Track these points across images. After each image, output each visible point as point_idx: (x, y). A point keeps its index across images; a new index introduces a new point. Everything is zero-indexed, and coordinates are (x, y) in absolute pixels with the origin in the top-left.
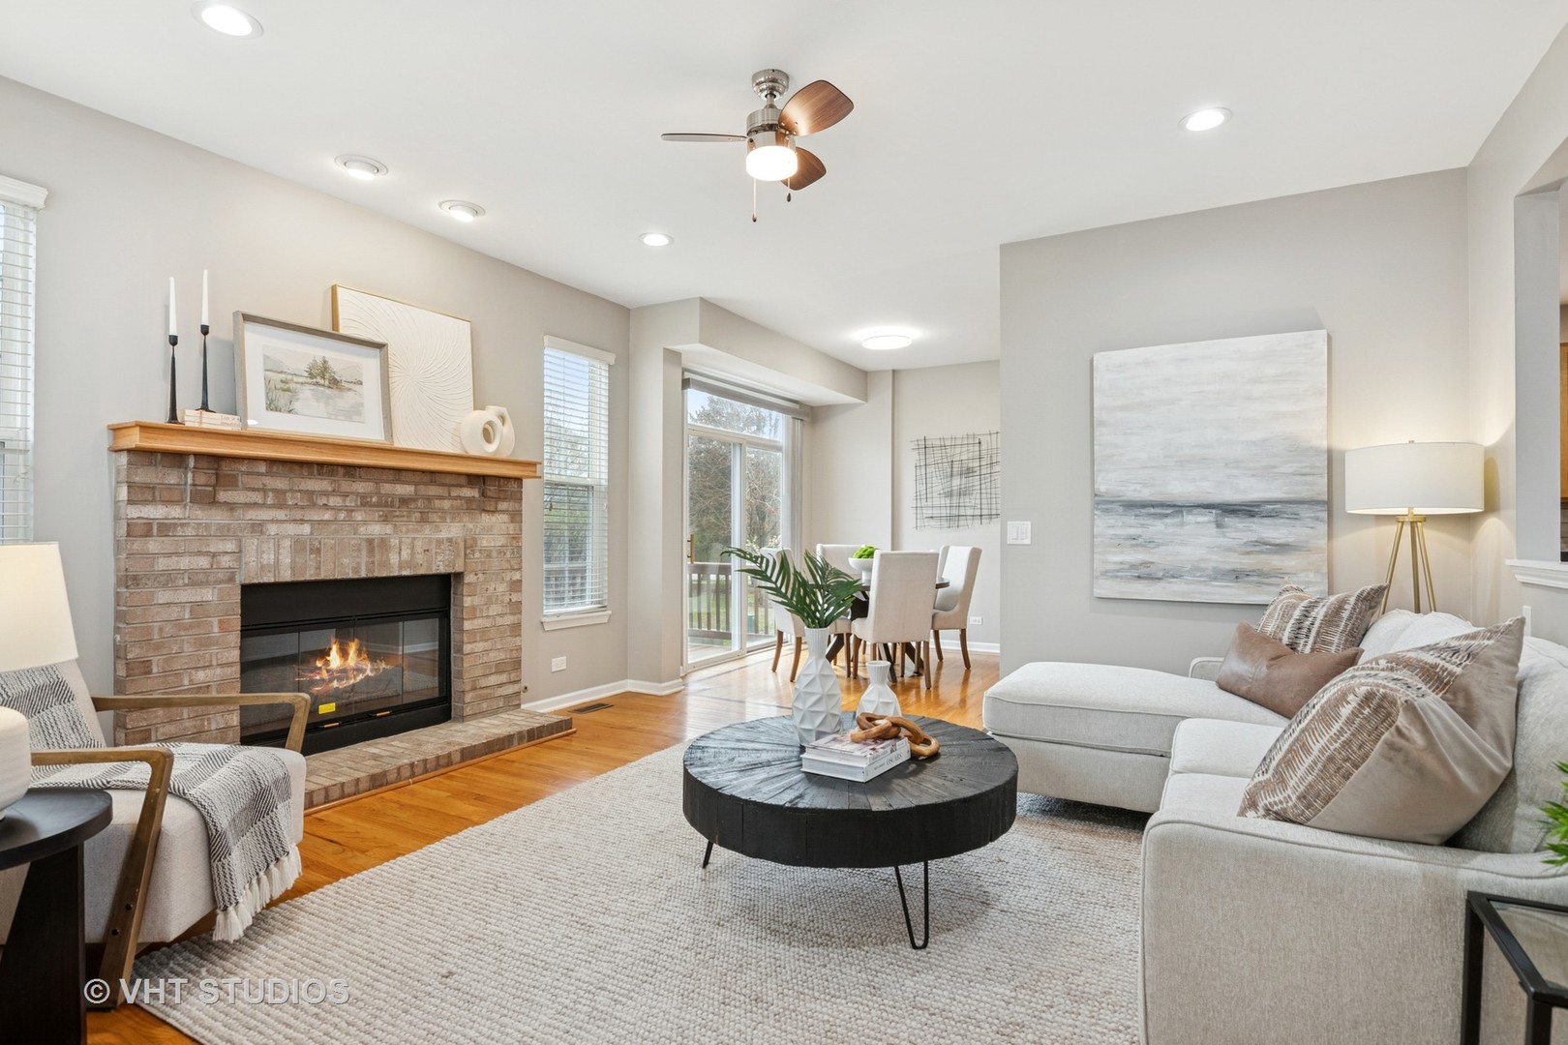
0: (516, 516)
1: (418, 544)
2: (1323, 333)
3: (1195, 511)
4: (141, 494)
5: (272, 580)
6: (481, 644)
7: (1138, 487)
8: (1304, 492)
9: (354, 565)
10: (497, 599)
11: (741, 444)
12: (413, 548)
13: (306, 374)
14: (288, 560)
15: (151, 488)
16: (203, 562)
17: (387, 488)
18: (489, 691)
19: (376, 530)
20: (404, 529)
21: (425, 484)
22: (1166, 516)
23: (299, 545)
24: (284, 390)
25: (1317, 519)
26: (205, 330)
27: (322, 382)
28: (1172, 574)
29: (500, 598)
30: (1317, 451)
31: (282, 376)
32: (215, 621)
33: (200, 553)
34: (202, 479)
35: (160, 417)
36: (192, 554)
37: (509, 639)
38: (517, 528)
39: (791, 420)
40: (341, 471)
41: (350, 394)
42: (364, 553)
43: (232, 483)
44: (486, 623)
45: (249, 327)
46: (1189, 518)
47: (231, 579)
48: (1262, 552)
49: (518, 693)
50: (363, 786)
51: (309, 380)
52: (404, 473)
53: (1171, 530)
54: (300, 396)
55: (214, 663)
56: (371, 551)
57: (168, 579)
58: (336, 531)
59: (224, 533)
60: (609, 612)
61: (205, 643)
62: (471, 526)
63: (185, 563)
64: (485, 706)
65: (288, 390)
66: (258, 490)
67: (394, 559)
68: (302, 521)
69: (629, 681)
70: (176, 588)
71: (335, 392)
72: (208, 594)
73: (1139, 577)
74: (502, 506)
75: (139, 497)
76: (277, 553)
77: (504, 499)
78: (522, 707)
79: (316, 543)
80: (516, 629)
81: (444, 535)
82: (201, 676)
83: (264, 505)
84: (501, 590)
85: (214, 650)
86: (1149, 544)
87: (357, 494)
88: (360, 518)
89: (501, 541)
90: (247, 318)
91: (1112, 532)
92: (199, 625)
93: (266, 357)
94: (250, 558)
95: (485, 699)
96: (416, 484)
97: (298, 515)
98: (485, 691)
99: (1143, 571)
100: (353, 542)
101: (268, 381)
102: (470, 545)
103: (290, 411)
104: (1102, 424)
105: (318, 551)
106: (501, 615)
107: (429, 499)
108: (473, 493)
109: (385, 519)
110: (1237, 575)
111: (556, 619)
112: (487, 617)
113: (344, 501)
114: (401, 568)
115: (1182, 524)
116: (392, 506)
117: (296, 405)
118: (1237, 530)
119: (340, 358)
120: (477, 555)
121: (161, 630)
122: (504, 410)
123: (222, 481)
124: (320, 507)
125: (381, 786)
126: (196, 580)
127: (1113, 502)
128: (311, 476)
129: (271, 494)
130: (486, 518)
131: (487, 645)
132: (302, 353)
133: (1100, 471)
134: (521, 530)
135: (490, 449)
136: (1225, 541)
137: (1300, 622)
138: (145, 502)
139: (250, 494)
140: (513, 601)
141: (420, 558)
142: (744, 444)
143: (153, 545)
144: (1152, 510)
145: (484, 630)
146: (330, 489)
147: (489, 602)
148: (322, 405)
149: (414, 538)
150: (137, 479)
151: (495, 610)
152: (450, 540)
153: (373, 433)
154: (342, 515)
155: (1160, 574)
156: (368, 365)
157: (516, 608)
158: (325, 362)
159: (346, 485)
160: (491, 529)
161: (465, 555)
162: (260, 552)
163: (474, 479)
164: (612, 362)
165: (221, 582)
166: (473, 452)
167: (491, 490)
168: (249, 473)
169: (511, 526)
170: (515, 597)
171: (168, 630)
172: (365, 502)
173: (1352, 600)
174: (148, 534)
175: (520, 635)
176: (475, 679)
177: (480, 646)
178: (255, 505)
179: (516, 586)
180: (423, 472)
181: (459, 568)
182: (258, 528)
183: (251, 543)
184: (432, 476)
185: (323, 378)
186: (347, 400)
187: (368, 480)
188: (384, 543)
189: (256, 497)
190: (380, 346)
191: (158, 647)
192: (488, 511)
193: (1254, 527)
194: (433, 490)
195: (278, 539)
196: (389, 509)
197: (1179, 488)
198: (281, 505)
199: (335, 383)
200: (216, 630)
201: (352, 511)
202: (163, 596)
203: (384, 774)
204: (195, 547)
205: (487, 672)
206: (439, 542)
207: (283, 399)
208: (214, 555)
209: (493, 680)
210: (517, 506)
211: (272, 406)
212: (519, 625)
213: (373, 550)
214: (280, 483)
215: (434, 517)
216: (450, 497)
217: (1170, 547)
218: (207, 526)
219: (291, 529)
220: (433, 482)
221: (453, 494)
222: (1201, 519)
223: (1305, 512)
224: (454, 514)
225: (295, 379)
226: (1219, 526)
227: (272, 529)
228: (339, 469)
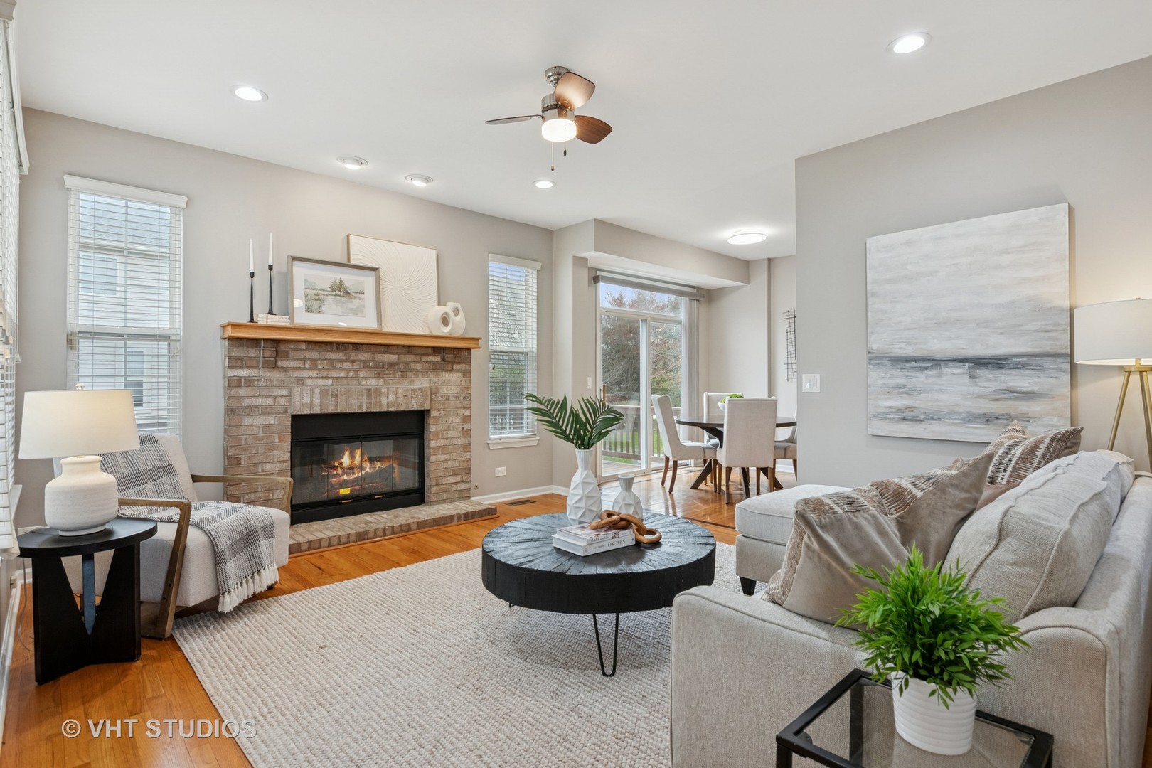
0: (467, 374)
1: (400, 391)
2: (1065, 206)
3: (951, 364)
4: (234, 362)
5: (309, 413)
6: (442, 456)
7: (903, 345)
8: (1048, 347)
9: (359, 404)
10: (454, 428)
11: (646, 320)
12: (396, 394)
13: (330, 289)
14: (319, 401)
15: (241, 359)
16: (270, 402)
17: (380, 357)
18: (448, 486)
19: (373, 383)
20: (391, 382)
21: (405, 354)
22: (926, 368)
23: (325, 391)
24: (316, 300)
25: (1060, 370)
26: (271, 268)
27: (339, 293)
28: (932, 417)
29: (456, 427)
30: (1060, 310)
31: (315, 292)
32: (276, 436)
33: (267, 396)
34: (268, 354)
35: (245, 319)
36: (263, 397)
37: (462, 454)
38: (468, 381)
39: (688, 301)
40: (351, 347)
41: (357, 300)
42: (365, 397)
43: (286, 356)
44: (447, 442)
45: (296, 263)
46: (946, 370)
47: (285, 412)
48: (1009, 399)
49: (468, 490)
50: (352, 539)
51: (332, 293)
52: (390, 347)
53: (931, 380)
54: (326, 303)
55: (276, 460)
56: (369, 396)
57: (250, 411)
58: (348, 384)
59: (281, 384)
60: (538, 438)
61: (270, 448)
62: (435, 380)
63: (259, 402)
64: (445, 496)
65: (319, 300)
66: (301, 359)
67: (384, 401)
68: (327, 378)
69: (554, 486)
70: (254, 416)
71: (347, 299)
72: (272, 420)
73: (904, 419)
74: (457, 367)
75: (234, 364)
76: (312, 397)
77: (459, 363)
78: (472, 499)
79: (335, 391)
80: (467, 447)
81: (417, 386)
82: (268, 467)
83: (304, 368)
84: (456, 421)
85: (275, 452)
86: (913, 392)
87: (361, 361)
88: (362, 376)
89: (456, 390)
90: (294, 259)
91: (882, 382)
92: (267, 438)
93: (306, 281)
94: (296, 399)
95: (445, 491)
96: (399, 354)
97: (325, 374)
98: (445, 486)
99: (908, 414)
100: (358, 390)
101: (306, 295)
102: (434, 393)
103: (319, 312)
104: (874, 295)
105: (337, 395)
106: (457, 438)
107: (407, 363)
108: (438, 359)
109: (378, 376)
110: (988, 419)
111: (498, 441)
112: (447, 439)
113: (353, 365)
114: (388, 406)
115: (940, 376)
116: (383, 367)
117: (323, 308)
118: (988, 380)
119: (350, 279)
120: (440, 398)
121: (246, 439)
122: (458, 305)
123: (278, 355)
124: (338, 369)
125: (364, 539)
126: (266, 412)
127: (883, 358)
128: (332, 350)
129: (308, 362)
130: (445, 375)
131: (446, 457)
132: (325, 277)
133: (872, 333)
134: (470, 382)
135: (446, 331)
136: (977, 390)
137: (1003, 457)
138: (238, 367)
139: (296, 362)
140: (465, 428)
141: (401, 400)
142: (649, 320)
143: (242, 392)
144: (915, 364)
145: (444, 447)
146: (344, 358)
147: (448, 428)
148: (339, 307)
149: (397, 388)
150: (233, 354)
151: (451, 434)
152: (421, 389)
153: (368, 322)
154: (351, 374)
155: (922, 417)
156: (368, 281)
157: (467, 433)
158: (341, 281)
159: (354, 356)
160: (450, 382)
161: (431, 398)
162: (302, 396)
163: (437, 350)
164: (539, 268)
165: (280, 413)
166: (436, 333)
167: (449, 357)
168: (297, 350)
169: (463, 380)
170: (466, 426)
171: (250, 440)
172: (365, 366)
173: (1047, 441)
174: (239, 385)
175: (470, 451)
176: (438, 479)
177: (441, 457)
178: (299, 368)
179: (467, 419)
180: (404, 346)
181: (427, 407)
182: (301, 382)
183: (297, 391)
184: (409, 349)
185: (340, 291)
186: (354, 303)
187: (367, 352)
188: (377, 390)
189: (300, 364)
190: (375, 269)
191: (245, 449)
192: (447, 371)
193: (1003, 377)
194: (410, 358)
195: (313, 388)
196: (381, 370)
197: (937, 345)
198: (315, 368)
199: (347, 294)
200: (277, 441)
201: (358, 371)
202: (247, 421)
203: (366, 533)
204: (265, 393)
205: (447, 474)
206: (414, 390)
207: (315, 305)
208: (276, 398)
209: (451, 480)
210: (467, 367)
211: (309, 309)
212: (469, 444)
213: (371, 395)
214: (314, 355)
215: (410, 374)
216: (421, 362)
217: (930, 395)
218: (272, 381)
219: (321, 382)
220: (409, 353)
221: (423, 360)
222: (956, 371)
223: (1049, 364)
224: (424, 372)
225: (323, 293)
226: (971, 376)
227: (309, 382)
228: (350, 346)
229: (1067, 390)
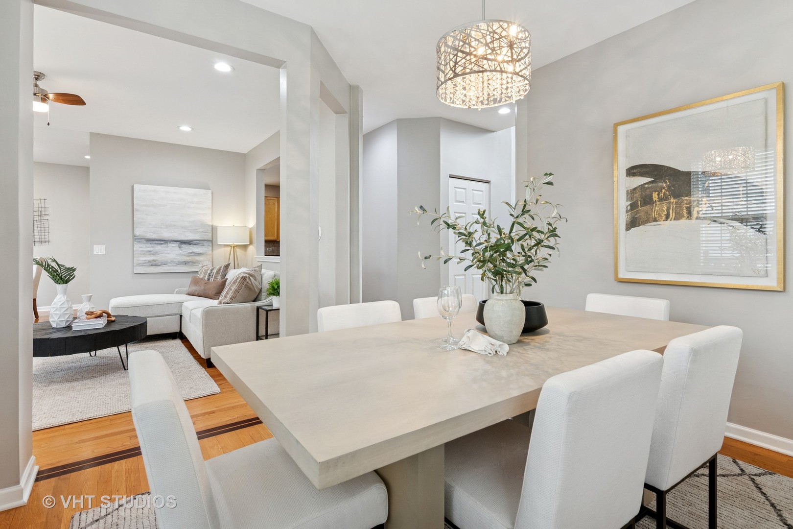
2: (210, 191)
3: (172, 243)
7: (151, 234)
8: (205, 238)
22: (162, 244)
25: (209, 245)
28: (164, 264)
30: (209, 226)
46: (170, 245)
48: (193, 256)
53: (164, 249)
73: (152, 265)
86: (156, 253)
91: (141, 249)
99: (153, 263)
104: (137, 210)
110: (186, 263)
115: (167, 247)
118: (186, 249)
127: (142, 239)
133: (136, 227)
136: (181, 252)
137: (210, 274)
144: (157, 242)
155: (160, 264)
173: (223, 267)
193: (191, 248)
197: (166, 234)
217: (163, 255)
222: (174, 245)
223: (205, 243)
226: (180, 247)
229: (211, 252)
